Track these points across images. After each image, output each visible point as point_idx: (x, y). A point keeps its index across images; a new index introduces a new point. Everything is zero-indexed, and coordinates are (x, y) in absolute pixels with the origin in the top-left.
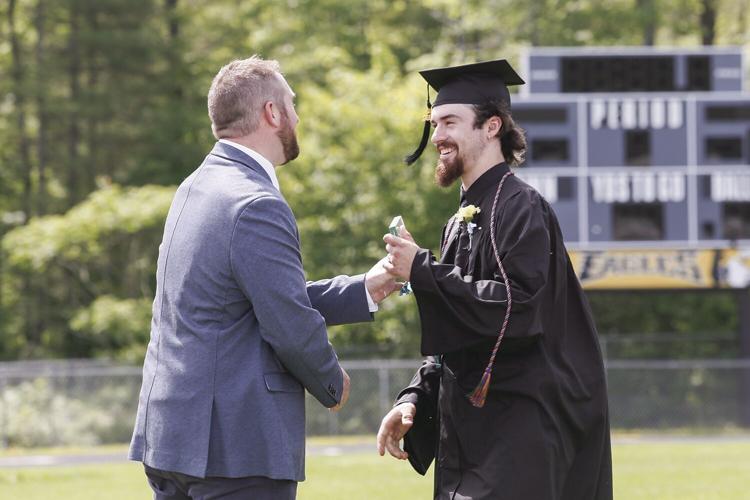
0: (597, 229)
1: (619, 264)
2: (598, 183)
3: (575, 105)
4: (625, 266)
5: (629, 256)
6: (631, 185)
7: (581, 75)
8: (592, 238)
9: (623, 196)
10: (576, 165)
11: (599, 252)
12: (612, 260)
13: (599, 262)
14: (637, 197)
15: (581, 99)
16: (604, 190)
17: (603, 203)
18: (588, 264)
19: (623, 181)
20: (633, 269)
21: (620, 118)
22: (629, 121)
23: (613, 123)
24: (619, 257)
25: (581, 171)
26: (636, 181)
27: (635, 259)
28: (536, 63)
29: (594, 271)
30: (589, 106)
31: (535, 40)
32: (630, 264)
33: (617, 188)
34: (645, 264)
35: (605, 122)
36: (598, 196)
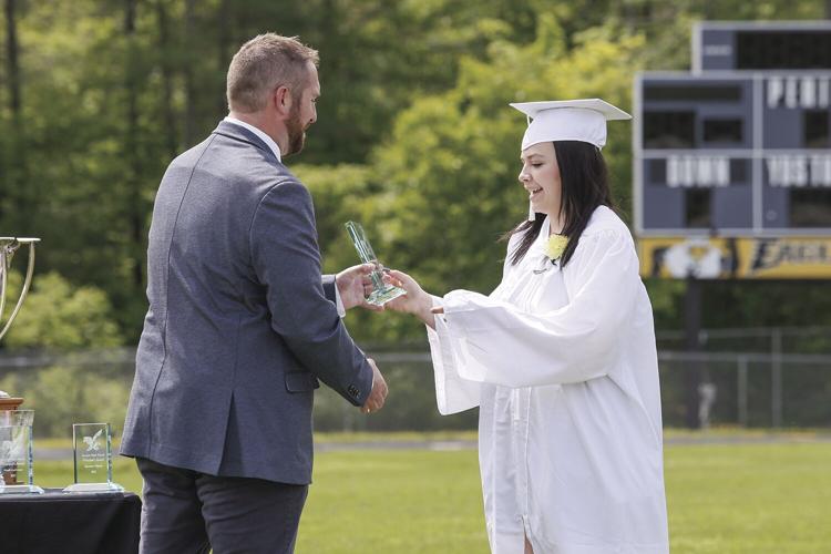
0: (772, 215)
1: (795, 252)
2: (773, 166)
3: (751, 82)
4: (801, 255)
5: (806, 243)
6: (809, 168)
7: (758, 51)
8: (767, 224)
9: (800, 179)
10: (750, 146)
11: (774, 240)
12: (787, 248)
13: (774, 250)
14: (816, 180)
15: (757, 76)
16: (781, 173)
17: (779, 187)
18: (762, 251)
19: (800, 163)
20: (810, 257)
21: (798, 97)
22: (808, 99)
23: (791, 101)
24: (795, 244)
25: (757, 154)
26: (815, 163)
27: (812, 248)
28: (709, 38)
29: (768, 259)
30: (765, 84)
31: (710, 14)
32: (807, 252)
33: (794, 172)
34: (823, 252)
35: (782, 100)
36: (773, 179)
